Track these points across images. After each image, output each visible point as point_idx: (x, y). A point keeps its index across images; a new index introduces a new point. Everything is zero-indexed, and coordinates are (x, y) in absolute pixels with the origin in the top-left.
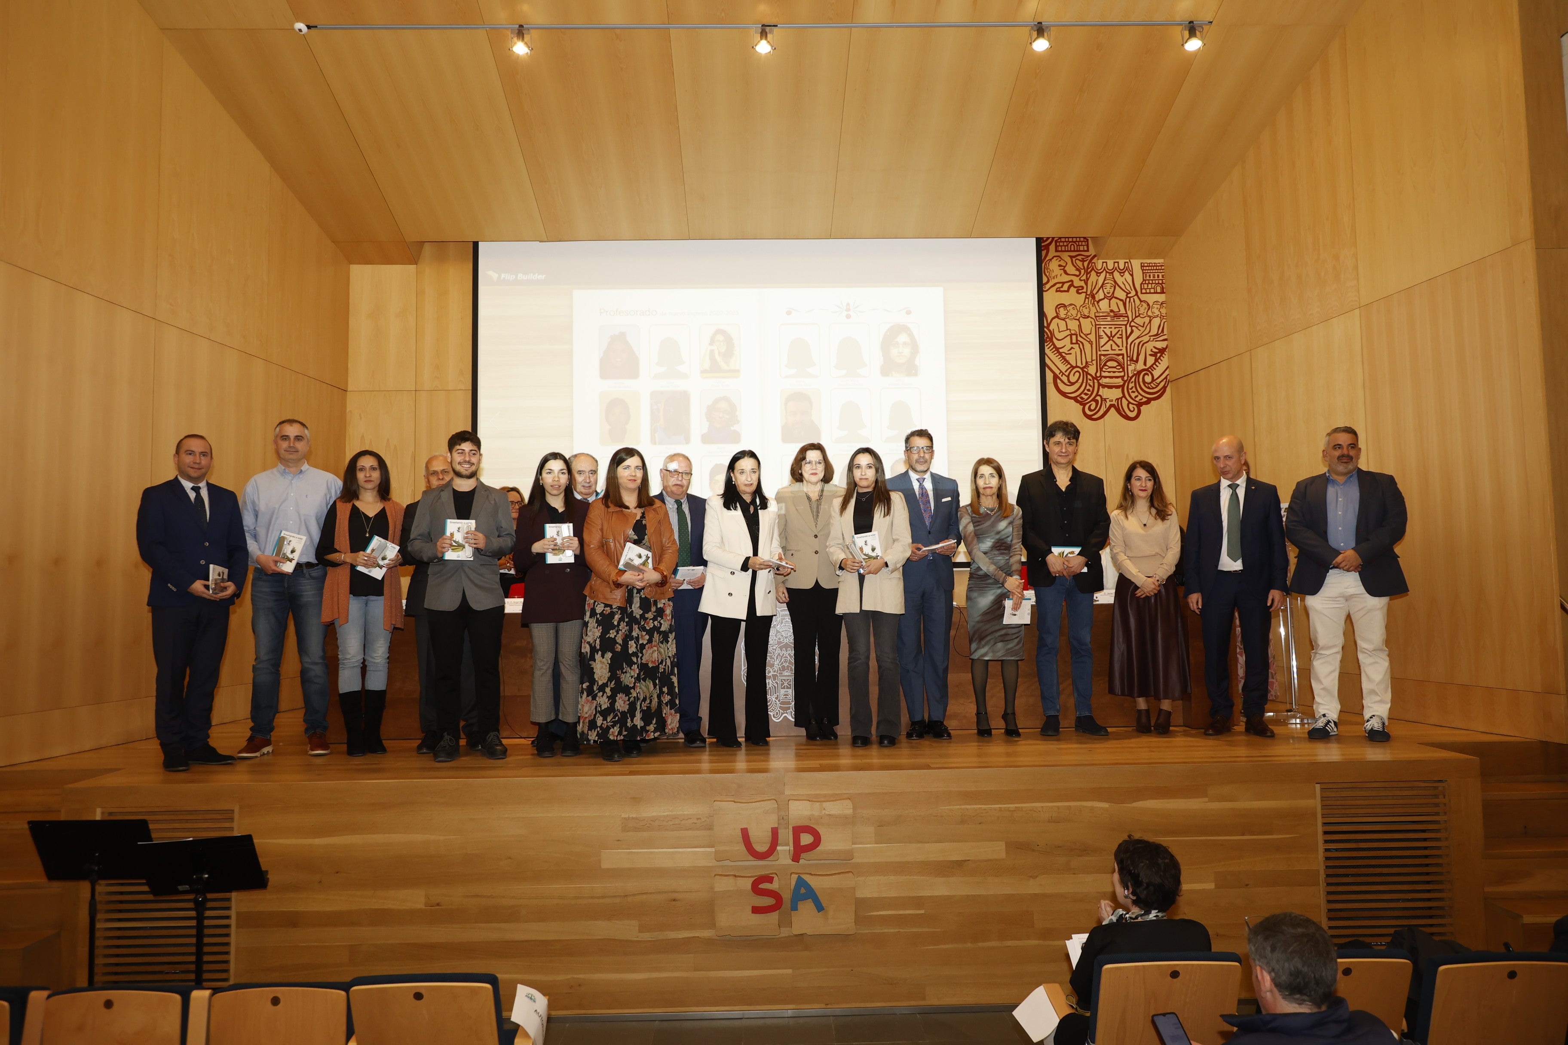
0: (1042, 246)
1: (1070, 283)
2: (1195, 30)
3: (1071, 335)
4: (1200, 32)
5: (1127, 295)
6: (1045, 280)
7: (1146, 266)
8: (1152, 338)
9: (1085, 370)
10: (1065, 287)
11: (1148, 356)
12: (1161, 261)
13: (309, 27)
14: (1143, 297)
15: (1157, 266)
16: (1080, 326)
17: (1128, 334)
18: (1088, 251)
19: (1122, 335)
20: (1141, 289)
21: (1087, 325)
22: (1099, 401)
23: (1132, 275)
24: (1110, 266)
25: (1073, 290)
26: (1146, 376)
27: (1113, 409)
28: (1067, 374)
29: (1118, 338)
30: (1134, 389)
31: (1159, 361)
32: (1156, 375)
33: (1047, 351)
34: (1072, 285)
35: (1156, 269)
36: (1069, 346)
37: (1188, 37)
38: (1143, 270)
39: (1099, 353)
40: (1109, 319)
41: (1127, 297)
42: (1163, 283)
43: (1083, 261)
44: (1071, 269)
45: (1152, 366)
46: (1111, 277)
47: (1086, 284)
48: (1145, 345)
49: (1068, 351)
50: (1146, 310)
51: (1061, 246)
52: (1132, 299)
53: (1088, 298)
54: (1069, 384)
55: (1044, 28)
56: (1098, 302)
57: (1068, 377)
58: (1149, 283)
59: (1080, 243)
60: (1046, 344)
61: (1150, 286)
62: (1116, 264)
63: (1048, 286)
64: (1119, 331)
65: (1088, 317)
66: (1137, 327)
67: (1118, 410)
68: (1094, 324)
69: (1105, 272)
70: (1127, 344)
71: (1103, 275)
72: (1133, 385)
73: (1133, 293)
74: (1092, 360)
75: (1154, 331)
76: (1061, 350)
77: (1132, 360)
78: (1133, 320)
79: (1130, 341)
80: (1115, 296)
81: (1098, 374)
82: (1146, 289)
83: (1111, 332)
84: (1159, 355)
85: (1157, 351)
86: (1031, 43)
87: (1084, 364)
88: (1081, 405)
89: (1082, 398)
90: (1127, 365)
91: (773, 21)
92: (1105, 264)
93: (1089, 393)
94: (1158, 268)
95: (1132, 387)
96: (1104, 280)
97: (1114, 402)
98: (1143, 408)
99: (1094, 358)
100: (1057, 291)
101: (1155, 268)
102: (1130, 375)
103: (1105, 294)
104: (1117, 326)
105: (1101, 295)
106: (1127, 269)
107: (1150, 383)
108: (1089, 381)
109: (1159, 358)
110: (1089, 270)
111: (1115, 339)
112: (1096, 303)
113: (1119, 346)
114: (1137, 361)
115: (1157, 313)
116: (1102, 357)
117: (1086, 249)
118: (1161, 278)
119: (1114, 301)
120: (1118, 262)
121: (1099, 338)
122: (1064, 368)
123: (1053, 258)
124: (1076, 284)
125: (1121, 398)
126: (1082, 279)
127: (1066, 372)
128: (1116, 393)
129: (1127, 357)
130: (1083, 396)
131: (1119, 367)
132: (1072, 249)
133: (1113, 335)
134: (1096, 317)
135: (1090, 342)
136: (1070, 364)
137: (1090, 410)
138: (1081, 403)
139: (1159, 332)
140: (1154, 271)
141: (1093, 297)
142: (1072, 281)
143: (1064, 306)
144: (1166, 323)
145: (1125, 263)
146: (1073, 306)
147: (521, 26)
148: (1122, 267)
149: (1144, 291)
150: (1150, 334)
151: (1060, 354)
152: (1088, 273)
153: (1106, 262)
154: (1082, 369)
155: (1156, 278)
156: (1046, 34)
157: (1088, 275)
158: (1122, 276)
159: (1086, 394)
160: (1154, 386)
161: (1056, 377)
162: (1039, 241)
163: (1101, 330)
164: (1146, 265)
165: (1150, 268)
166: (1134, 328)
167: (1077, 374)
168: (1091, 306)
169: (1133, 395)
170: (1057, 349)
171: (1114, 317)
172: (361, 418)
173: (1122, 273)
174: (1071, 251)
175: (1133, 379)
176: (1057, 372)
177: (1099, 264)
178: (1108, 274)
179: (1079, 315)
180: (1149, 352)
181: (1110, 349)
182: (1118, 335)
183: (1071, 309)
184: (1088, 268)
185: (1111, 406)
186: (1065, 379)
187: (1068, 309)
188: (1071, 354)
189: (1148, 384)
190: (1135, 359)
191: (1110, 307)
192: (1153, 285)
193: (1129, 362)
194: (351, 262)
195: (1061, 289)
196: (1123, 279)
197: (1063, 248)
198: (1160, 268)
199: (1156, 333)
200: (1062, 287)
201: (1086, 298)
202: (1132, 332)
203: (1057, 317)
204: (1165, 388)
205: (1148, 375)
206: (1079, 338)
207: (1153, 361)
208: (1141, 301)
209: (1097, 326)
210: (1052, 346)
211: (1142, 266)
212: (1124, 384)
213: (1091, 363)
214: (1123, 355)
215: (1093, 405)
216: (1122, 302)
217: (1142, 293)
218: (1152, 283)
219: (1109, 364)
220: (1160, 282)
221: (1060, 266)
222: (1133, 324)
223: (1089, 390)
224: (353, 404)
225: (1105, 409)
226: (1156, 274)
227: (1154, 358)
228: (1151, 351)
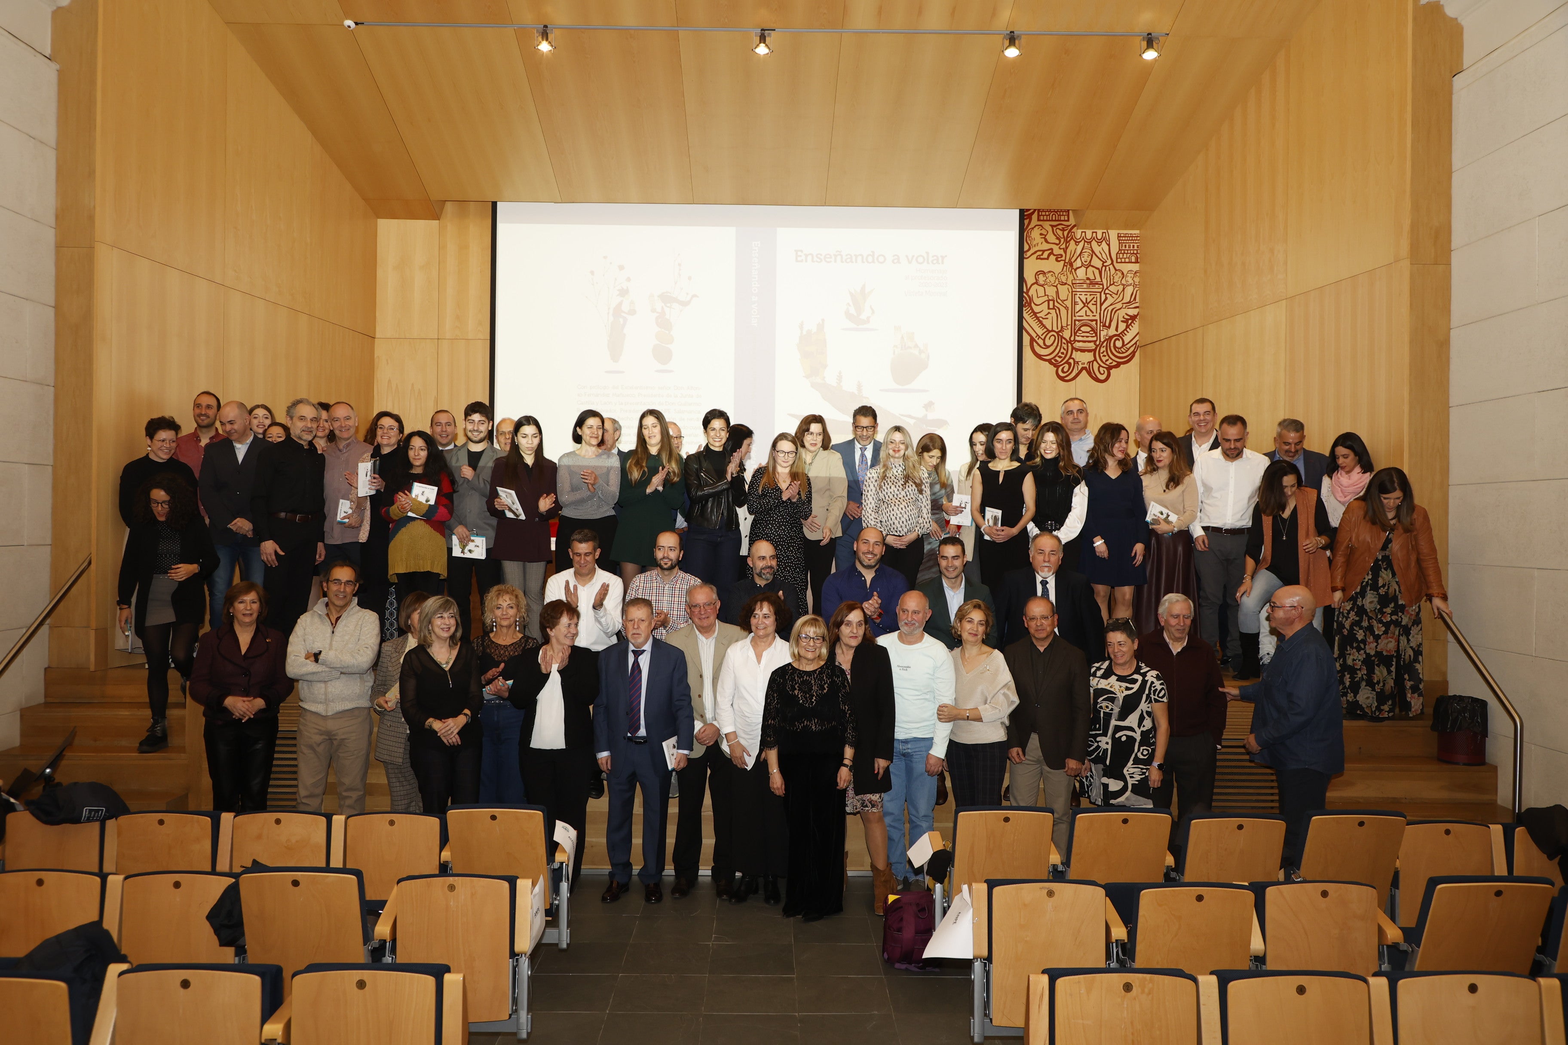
0: (1024, 216)
1: (1050, 251)
2: (1152, 41)
3: (1049, 301)
4: (1157, 43)
5: (1103, 264)
6: (1026, 247)
7: (1122, 237)
8: (1125, 305)
9: (1060, 334)
10: (1045, 255)
11: (1120, 323)
12: (1137, 232)
13: (356, 24)
14: (1118, 266)
15: (1132, 237)
16: (1057, 292)
17: (1102, 300)
18: (1068, 220)
19: (1096, 301)
20: (1117, 258)
21: (1064, 292)
22: (1071, 363)
23: (1109, 245)
24: (1089, 236)
25: (1052, 258)
26: (1117, 342)
27: (1084, 371)
28: (1043, 337)
29: (1093, 304)
30: (1105, 353)
31: (1130, 327)
32: (1126, 341)
33: (1025, 315)
34: (1052, 253)
35: (1132, 240)
36: (1046, 311)
37: (1146, 47)
38: (1119, 240)
39: (1074, 318)
40: (1085, 286)
41: (1103, 266)
42: (1137, 253)
43: (1063, 230)
44: (1051, 238)
45: (1123, 332)
46: (1089, 246)
47: (1065, 252)
48: (1118, 312)
49: (1045, 316)
50: (1121, 279)
51: (1044, 216)
52: (1107, 268)
53: (1067, 266)
54: (1044, 347)
55: (1015, 37)
56: (1075, 270)
57: (1044, 340)
58: (1124, 253)
59: (1061, 213)
60: (1024, 309)
61: (1125, 255)
62: (1094, 234)
63: (1029, 254)
64: (1094, 298)
65: (1066, 284)
66: (1111, 295)
67: (1089, 373)
68: (1070, 291)
69: (1083, 241)
70: (1101, 310)
71: (1081, 244)
72: (1104, 349)
73: (1109, 262)
74: (1067, 325)
75: (1127, 299)
76: (1038, 315)
77: (1104, 326)
78: (1107, 288)
79: (1103, 307)
80: (1092, 264)
81: (1072, 339)
82: (1121, 259)
83: (1086, 299)
84: (1130, 321)
85: (1129, 318)
86: (1003, 51)
87: (1059, 329)
88: (1055, 367)
89: (1056, 360)
90: (1100, 330)
91: (772, 26)
92: (1083, 234)
93: (1063, 356)
94: (1133, 238)
95: (1104, 351)
96: (1083, 249)
97: (1085, 365)
98: (1113, 371)
99: (1069, 323)
100: (1037, 259)
101: (1131, 238)
102: (1102, 340)
103: (1082, 263)
104: (1092, 293)
105: (1078, 263)
106: (1104, 239)
107: (1120, 348)
108: (1063, 345)
109: (1131, 324)
110: (1069, 239)
111: (1090, 305)
112: (1073, 270)
113: (1093, 312)
114: (1109, 327)
115: (1131, 281)
116: (1077, 322)
117: (1066, 219)
118: (1136, 248)
119: (1090, 269)
120: (1096, 232)
121: (1075, 304)
122: (1040, 331)
123: (1035, 227)
124: (1055, 253)
125: (1093, 362)
126: (1061, 247)
127: (1042, 335)
128: (1088, 357)
129: (1101, 322)
130: (1057, 358)
131: (1092, 332)
132: (1054, 219)
133: (1088, 301)
134: (1073, 284)
135: (1066, 308)
136: (1046, 328)
137: (1063, 372)
138: (1055, 365)
139: (1132, 300)
140: (1130, 242)
141: (1071, 265)
142: (1052, 249)
143: (1044, 273)
144: (1138, 292)
145: (1103, 233)
146: (1052, 273)
147: (546, 26)
148: (1099, 237)
149: (1119, 260)
150: (1122, 302)
151: (1038, 318)
152: (1067, 242)
153: (1085, 232)
154: (1057, 333)
155: (1132, 248)
156: (1017, 42)
157: (1068, 244)
158: (1099, 246)
159: (1060, 357)
160: (1124, 351)
161: (1032, 340)
162: (1022, 212)
163: (1077, 297)
164: (1122, 235)
165: (1126, 238)
166: (1108, 295)
167: (1053, 338)
168: (1069, 273)
169: (1104, 359)
170: (1035, 314)
171: (1090, 284)
172: (388, 363)
173: (1099, 242)
174: (1052, 220)
175: (1105, 344)
176: (1034, 335)
177: (1078, 233)
178: (1086, 243)
179: (1057, 282)
180: (1121, 319)
181: (1084, 315)
182: (1093, 302)
183: (1050, 277)
184: (1067, 237)
185: (1083, 368)
186: (1041, 342)
187: (1047, 276)
188: (1047, 318)
189: (1118, 348)
190: (1107, 324)
191: (1086, 275)
192: (1128, 255)
193: (1101, 327)
194: (379, 216)
195: (1042, 257)
196: (1100, 249)
197: (1045, 217)
198: (1136, 238)
199: (1128, 300)
200: (1042, 255)
201: (1064, 265)
202: (1106, 299)
203: (1036, 283)
204: (1134, 353)
205: (1119, 340)
206: (1056, 304)
207: (1125, 328)
208: (1116, 270)
209: (1074, 293)
210: (1031, 311)
211: (1118, 237)
212: (1096, 348)
213: (1066, 328)
214: (1096, 320)
215: (1067, 366)
216: (1098, 271)
217: (1117, 262)
218: (1128, 253)
219: (1082, 329)
220: (1135, 252)
221: (1041, 234)
222: (1107, 291)
223: (1063, 353)
224: (380, 350)
225: (1077, 372)
226: (1132, 245)
227: (1125, 324)
228: (1123, 317)
